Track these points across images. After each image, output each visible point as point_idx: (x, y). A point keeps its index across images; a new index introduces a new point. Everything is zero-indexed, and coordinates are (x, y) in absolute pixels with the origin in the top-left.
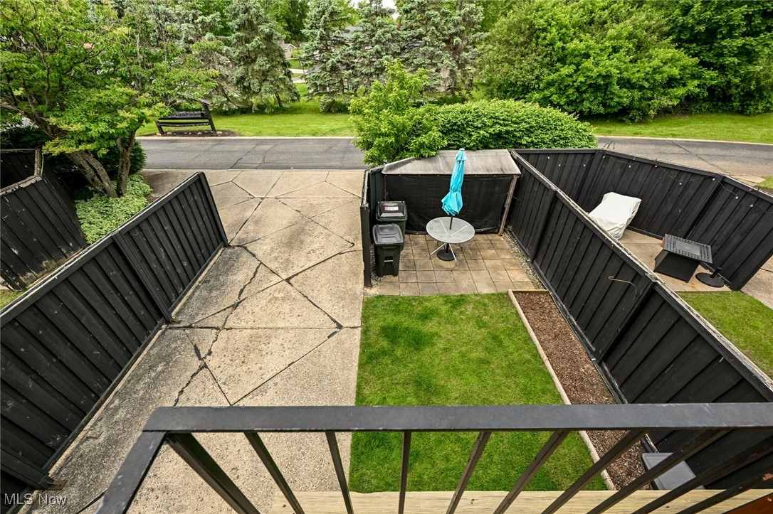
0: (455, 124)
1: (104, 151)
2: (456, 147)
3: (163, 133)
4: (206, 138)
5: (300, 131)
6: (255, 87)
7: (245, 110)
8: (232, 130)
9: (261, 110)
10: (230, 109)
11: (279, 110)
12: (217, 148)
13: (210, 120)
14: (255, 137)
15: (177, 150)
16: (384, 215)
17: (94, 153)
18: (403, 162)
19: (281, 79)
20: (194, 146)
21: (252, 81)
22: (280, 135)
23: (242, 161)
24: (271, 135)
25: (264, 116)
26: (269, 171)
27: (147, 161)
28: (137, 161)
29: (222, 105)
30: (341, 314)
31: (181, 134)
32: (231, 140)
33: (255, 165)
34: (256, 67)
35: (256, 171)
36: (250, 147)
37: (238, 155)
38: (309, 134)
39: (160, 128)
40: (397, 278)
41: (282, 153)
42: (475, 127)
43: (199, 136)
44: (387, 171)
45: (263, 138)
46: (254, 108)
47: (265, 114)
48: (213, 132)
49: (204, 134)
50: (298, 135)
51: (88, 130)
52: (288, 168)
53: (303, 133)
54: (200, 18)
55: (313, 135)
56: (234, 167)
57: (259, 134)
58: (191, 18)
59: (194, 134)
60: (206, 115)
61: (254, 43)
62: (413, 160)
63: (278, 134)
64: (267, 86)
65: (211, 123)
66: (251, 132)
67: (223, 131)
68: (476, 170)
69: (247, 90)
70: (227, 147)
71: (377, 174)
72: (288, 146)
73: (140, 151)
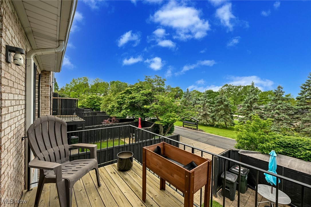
0: (290, 144)
1: (164, 125)
2: (292, 156)
3: (183, 127)
4: (194, 130)
5: (228, 136)
6: (217, 119)
7: (212, 126)
8: (203, 130)
9: (217, 126)
10: (206, 124)
11: (225, 128)
12: (195, 134)
13: (197, 126)
14: (209, 134)
15: (184, 132)
16: (233, 169)
17: (162, 125)
18: (252, 152)
19: (228, 118)
20: (189, 131)
21: (217, 117)
22: (219, 135)
23: (200, 139)
24: (215, 134)
25: (218, 129)
26: (207, 144)
27: (174, 132)
28: (172, 130)
29: (204, 123)
30: (196, 197)
31: (188, 128)
32: (201, 133)
33: (203, 142)
34: (219, 113)
35: (202, 143)
36: (205, 136)
37: (199, 137)
38: (231, 138)
39: (183, 125)
40: (232, 202)
41: (216, 141)
42: (304, 148)
43: (192, 129)
44: (241, 152)
45: (212, 134)
46: (215, 125)
47: (219, 128)
48: (197, 129)
49: (194, 129)
50: (226, 137)
51: (163, 120)
52: (214, 146)
53: (228, 137)
54: (206, 100)
55: (233, 138)
56: (197, 140)
57: (211, 133)
58: (204, 100)
59: (191, 128)
60: (197, 124)
61: (220, 107)
62: (259, 153)
63: (218, 135)
64: (222, 119)
65: (197, 127)
66: (209, 132)
67: (200, 130)
68: (299, 169)
69: (214, 120)
70: (198, 134)
71: (235, 152)
72: (219, 139)
73: (174, 129)
